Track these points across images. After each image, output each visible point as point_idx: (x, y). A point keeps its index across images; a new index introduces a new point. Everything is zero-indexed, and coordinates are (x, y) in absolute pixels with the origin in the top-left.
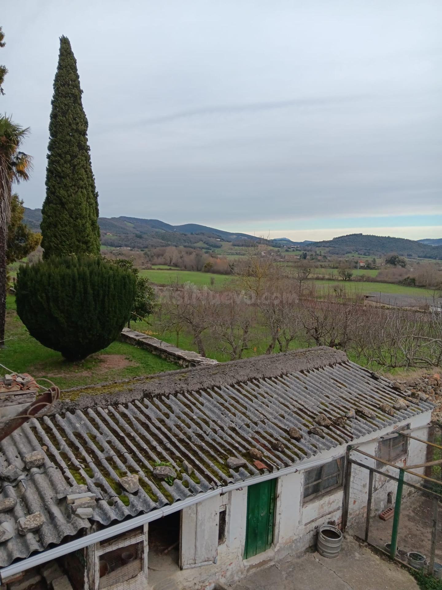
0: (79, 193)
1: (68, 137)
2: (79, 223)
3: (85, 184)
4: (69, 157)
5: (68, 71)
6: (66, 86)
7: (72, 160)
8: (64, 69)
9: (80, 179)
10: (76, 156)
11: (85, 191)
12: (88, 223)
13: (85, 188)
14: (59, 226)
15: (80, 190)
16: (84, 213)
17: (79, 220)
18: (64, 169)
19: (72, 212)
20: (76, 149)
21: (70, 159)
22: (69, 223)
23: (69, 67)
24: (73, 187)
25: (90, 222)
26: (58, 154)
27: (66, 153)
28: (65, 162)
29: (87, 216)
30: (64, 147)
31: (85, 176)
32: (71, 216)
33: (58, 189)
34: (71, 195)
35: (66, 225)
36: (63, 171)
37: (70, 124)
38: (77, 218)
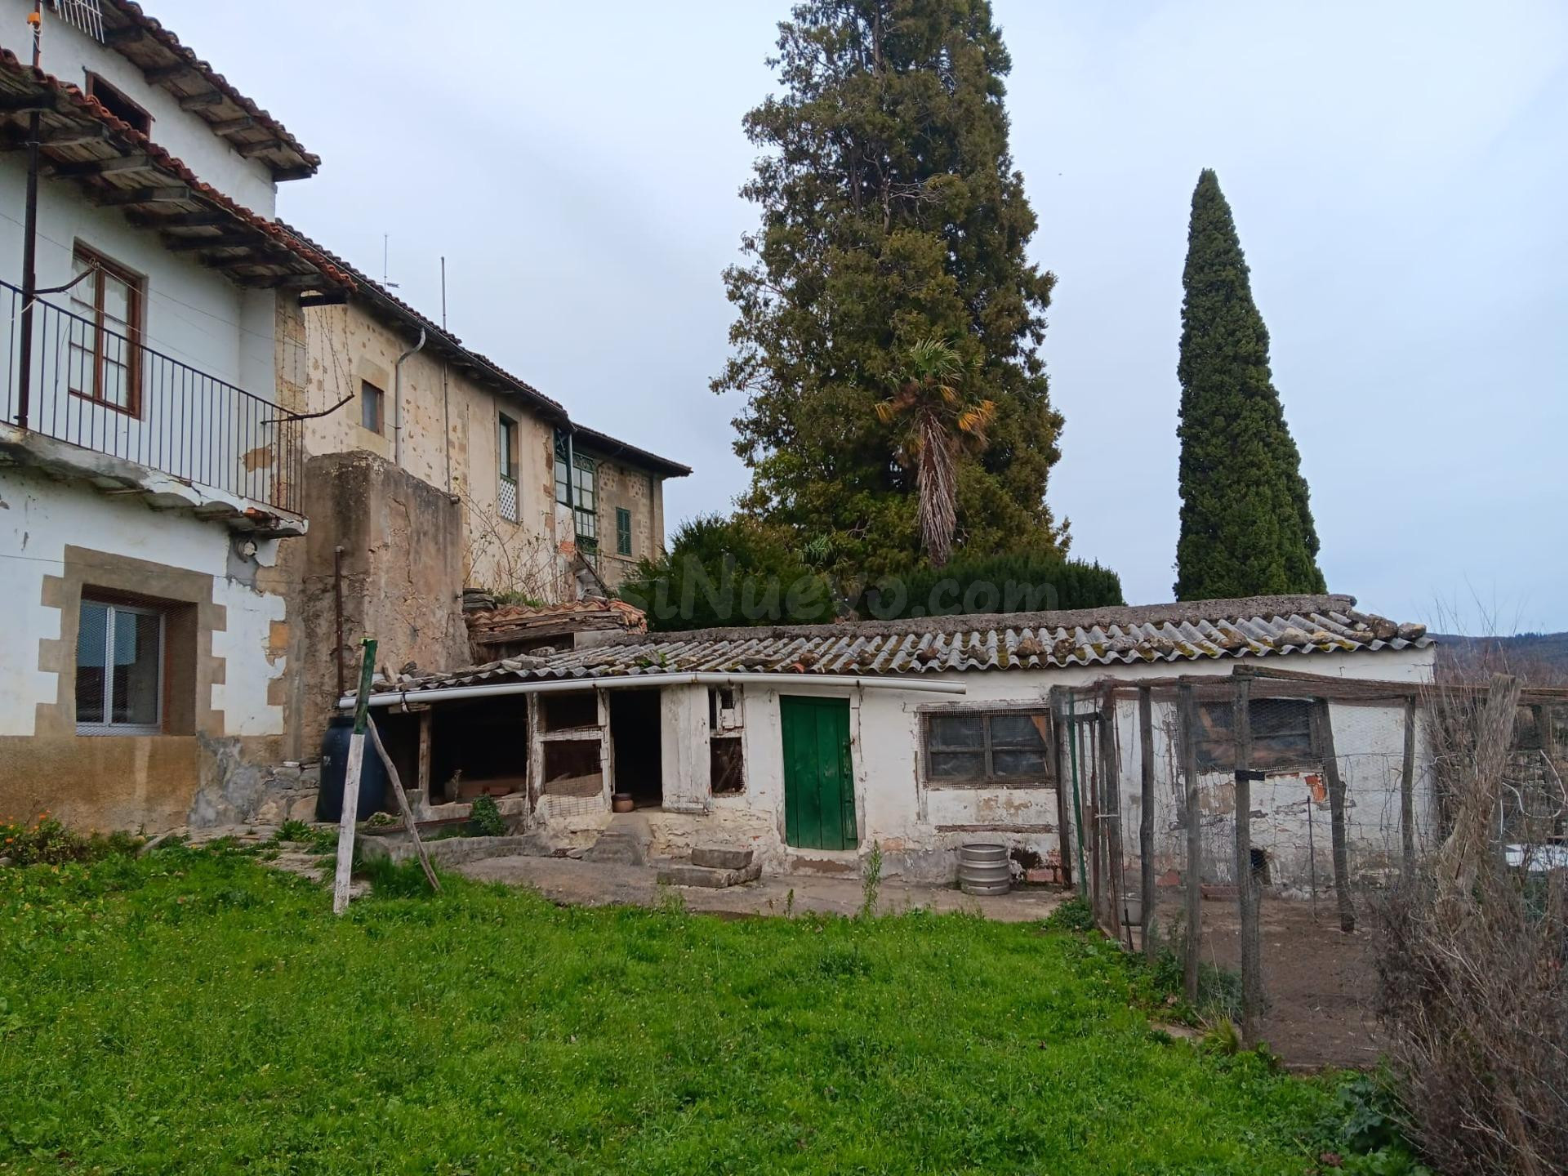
0: (1251, 498)
1: (1216, 378)
2: (1252, 566)
3: (1267, 473)
4: (1220, 421)
5: (1209, 237)
6: (1206, 270)
7: (1228, 425)
8: (1201, 236)
9: (1252, 464)
10: (1237, 416)
11: (1266, 490)
12: (1274, 565)
13: (1268, 482)
14: (1207, 581)
15: (1253, 489)
16: (1264, 541)
17: (1252, 561)
18: (1209, 449)
19: (1235, 543)
20: (1237, 399)
21: (1224, 424)
22: (1229, 571)
23: (1211, 227)
24: (1235, 487)
25: (1283, 561)
26: (1196, 420)
27: (1215, 413)
28: (1213, 434)
29: (1273, 547)
30: (1207, 400)
31: (1264, 456)
32: (1232, 555)
33: (1201, 498)
34: (1231, 507)
35: (1222, 577)
36: (1208, 455)
37: (1219, 348)
38: (1247, 557)
